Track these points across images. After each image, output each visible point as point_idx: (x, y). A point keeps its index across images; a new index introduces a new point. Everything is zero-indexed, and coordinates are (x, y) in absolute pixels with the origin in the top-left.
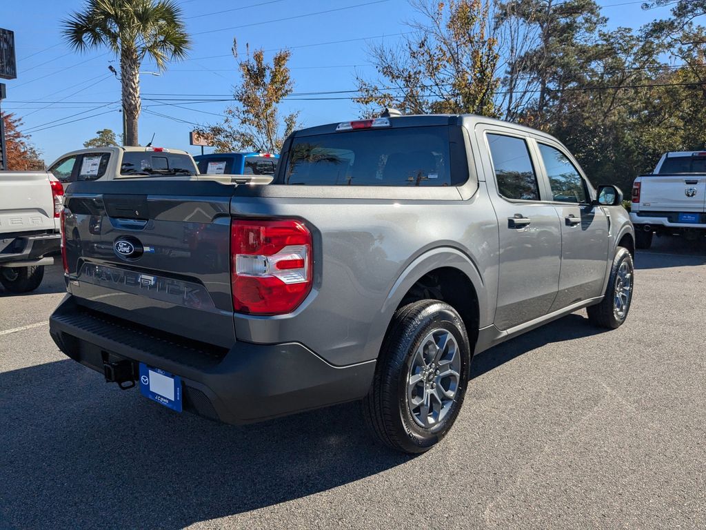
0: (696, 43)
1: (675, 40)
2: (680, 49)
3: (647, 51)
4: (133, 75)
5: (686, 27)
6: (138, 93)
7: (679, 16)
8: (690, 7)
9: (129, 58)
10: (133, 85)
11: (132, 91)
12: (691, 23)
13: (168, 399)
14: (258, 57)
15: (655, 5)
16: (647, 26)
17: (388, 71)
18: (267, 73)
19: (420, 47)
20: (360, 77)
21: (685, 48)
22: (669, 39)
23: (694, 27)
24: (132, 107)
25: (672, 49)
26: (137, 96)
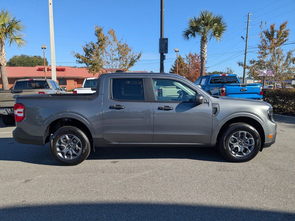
4: (204, 46)
6: (206, 53)
9: (203, 41)
10: (203, 49)
11: (203, 52)
14: (272, 27)
18: (275, 33)
24: (203, 58)
26: (205, 54)
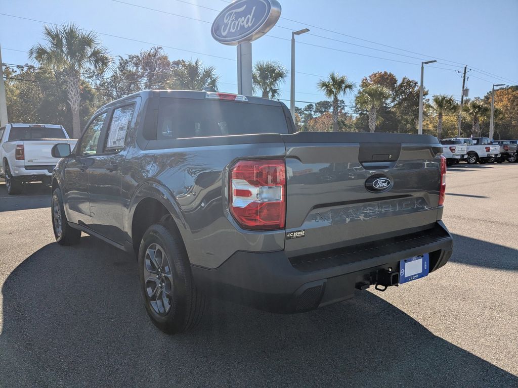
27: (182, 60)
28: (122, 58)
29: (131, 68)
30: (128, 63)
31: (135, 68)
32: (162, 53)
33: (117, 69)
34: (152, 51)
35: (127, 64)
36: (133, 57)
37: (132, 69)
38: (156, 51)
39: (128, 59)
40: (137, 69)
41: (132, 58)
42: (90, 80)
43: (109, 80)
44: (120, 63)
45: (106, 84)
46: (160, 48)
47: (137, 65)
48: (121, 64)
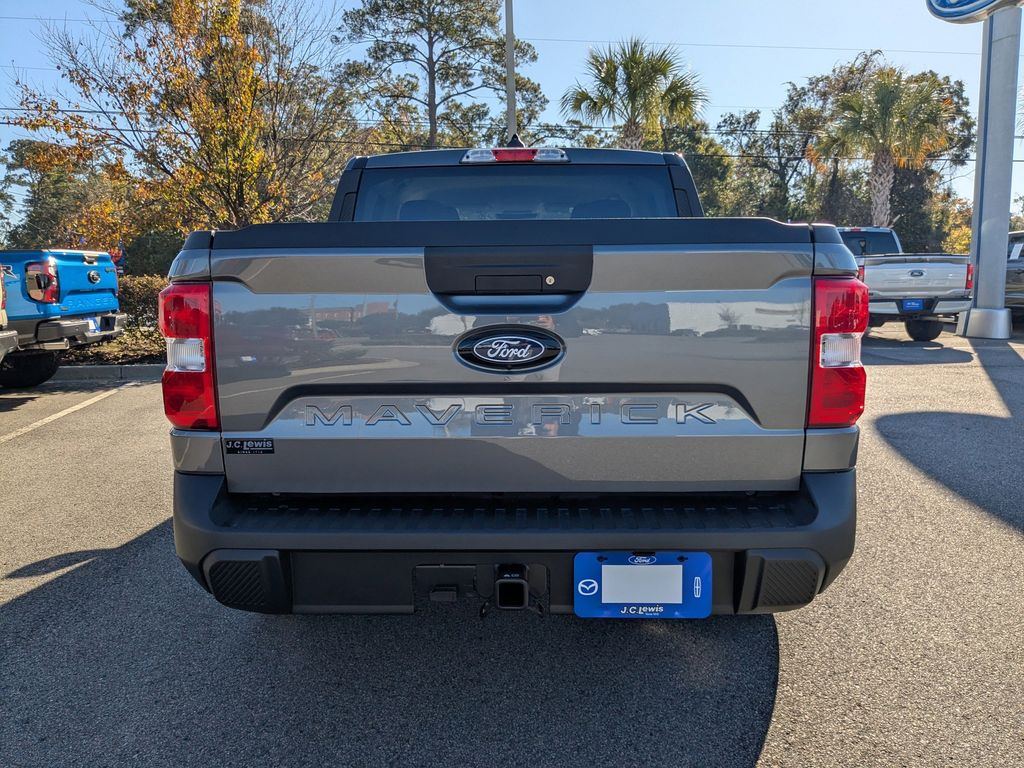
0: (396, 97)
1: (373, 90)
2: (377, 102)
3: (340, 101)
5: (384, 75)
7: (377, 59)
8: (388, 51)
12: (390, 71)
13: (660, 605)
15: (347, 41)
16: (339, 66)
17: (80, 78)
19: (150, 46)
20: (23, 82)
21: (383, 101)
22: (366, 89)
23: (393, 76)
25: (368, 101)
27: (931, 71)
28: (794, 85)
29: (812, 104)
30: (805, 94)
31: (821, 103)
32: (879, 61)
33: (783, 110)
34: (858, 63)
35: (806, 97)
36: (818, 81)
37: (813, 106)
38: (868, 60)
39: (807, 87)
40: (825, 103)
41: (814, 82)
42: (730, 138)
43: (765, 135)
44: (790, 96)
45: (760, 143)
46: (877, 52)
47: (824, 96)
48: (791, 99)
